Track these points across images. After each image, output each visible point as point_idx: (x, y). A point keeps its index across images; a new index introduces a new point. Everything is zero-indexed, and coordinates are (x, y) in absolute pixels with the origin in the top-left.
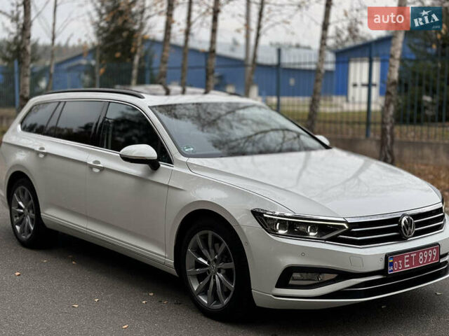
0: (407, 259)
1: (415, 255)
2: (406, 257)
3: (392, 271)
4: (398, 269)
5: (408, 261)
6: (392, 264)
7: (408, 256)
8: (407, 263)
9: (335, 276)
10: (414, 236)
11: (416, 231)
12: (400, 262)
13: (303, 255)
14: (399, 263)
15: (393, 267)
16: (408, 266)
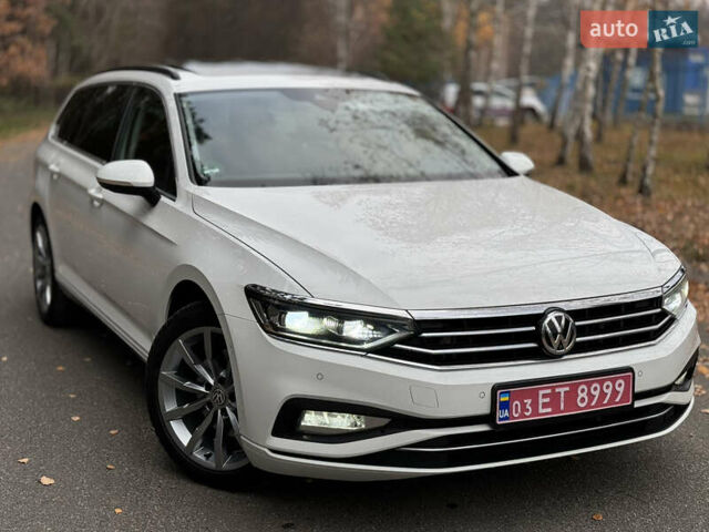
0: (544, 396)
1: (567, 389)
2: (541, 392)
3: (506, 418)
4: (522, 416)
5: (547, 400)
6: (505, 406)
7: (549, 391)
8: (545, 406)
9: (386, 421)
10: (571, 352)
11: (577, 344)
12: (529, 401)
13: (320, 377)
14: (524, 405)
15: (510, 412)
16: (549, 410)
